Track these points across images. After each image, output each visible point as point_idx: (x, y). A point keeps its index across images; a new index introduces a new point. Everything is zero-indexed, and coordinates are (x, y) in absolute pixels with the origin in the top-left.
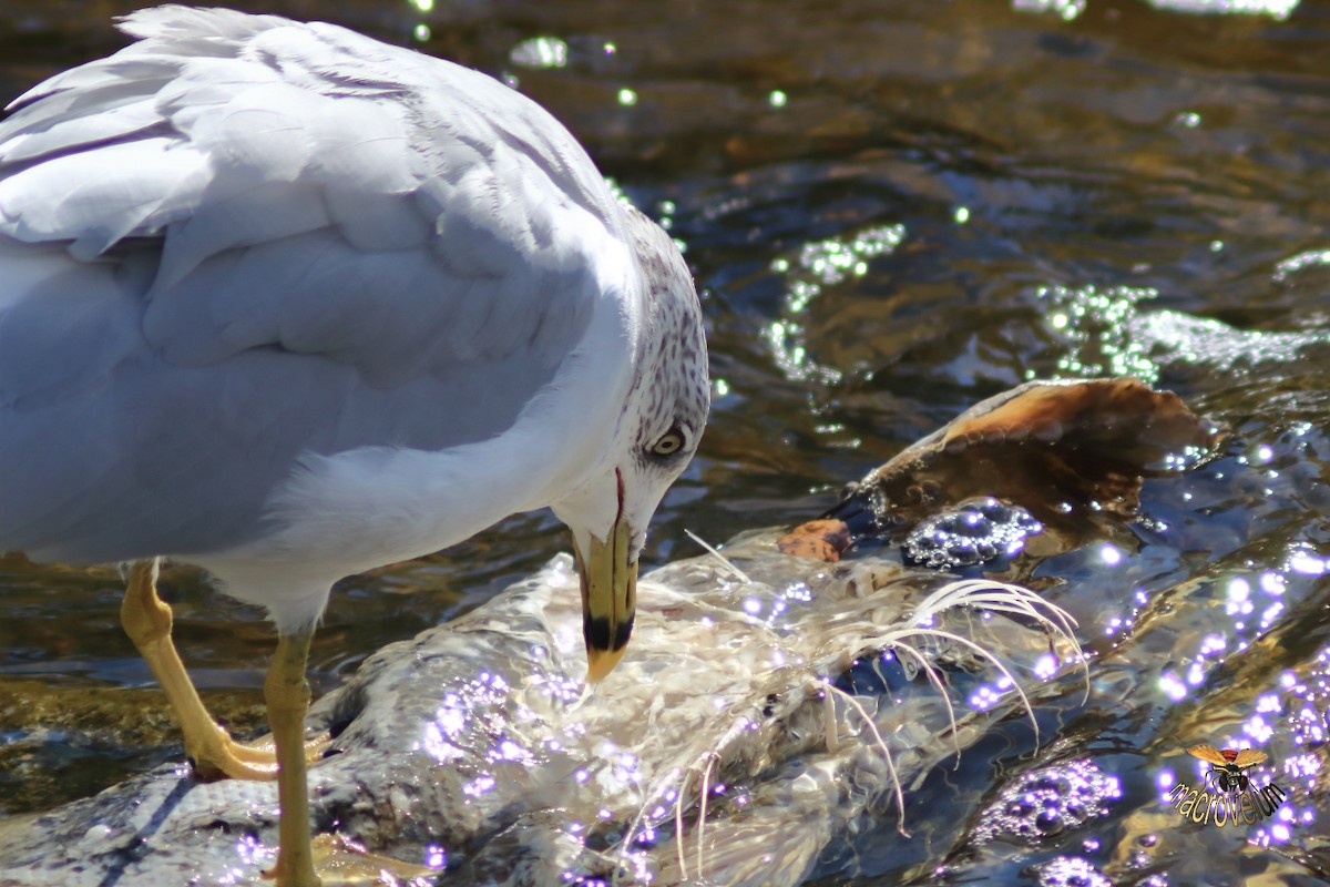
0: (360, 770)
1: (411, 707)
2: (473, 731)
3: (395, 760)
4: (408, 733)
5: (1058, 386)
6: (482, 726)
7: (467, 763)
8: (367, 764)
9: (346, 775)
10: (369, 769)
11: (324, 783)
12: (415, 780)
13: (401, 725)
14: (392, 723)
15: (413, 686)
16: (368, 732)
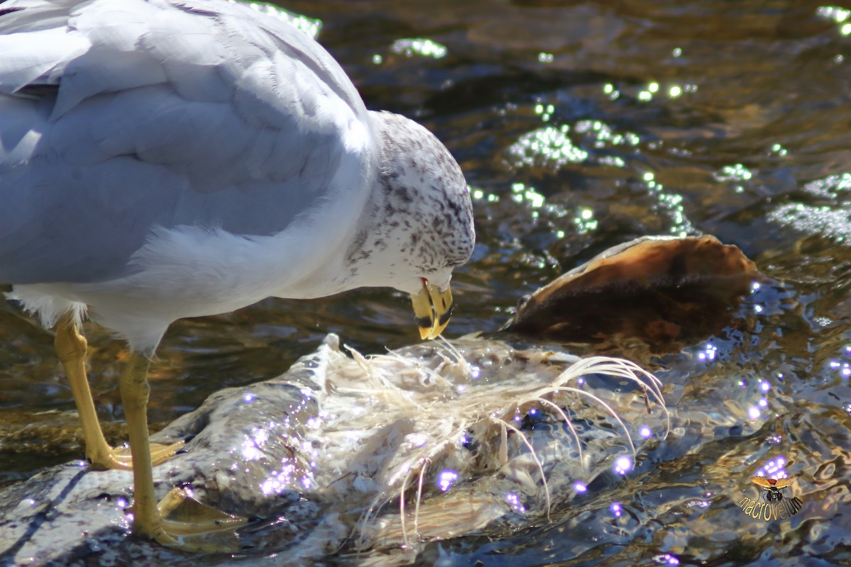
0: (197, 461)
1: (236, 425)
2: (274, 443)
3: (222, 455)
4: (232, 440)
5: (661, 240)
6: (280, 441)
7: (268, 461)
8: (202, 457)
9: (188, 465)
10: (204, 460)
11: (174, 469)
12: (234, 467)
13: (228, 435)
14: (223, 434)
15: (239, 414)
16: (206, 438)
